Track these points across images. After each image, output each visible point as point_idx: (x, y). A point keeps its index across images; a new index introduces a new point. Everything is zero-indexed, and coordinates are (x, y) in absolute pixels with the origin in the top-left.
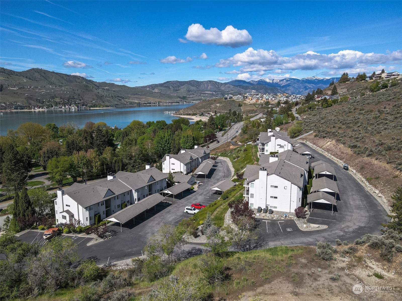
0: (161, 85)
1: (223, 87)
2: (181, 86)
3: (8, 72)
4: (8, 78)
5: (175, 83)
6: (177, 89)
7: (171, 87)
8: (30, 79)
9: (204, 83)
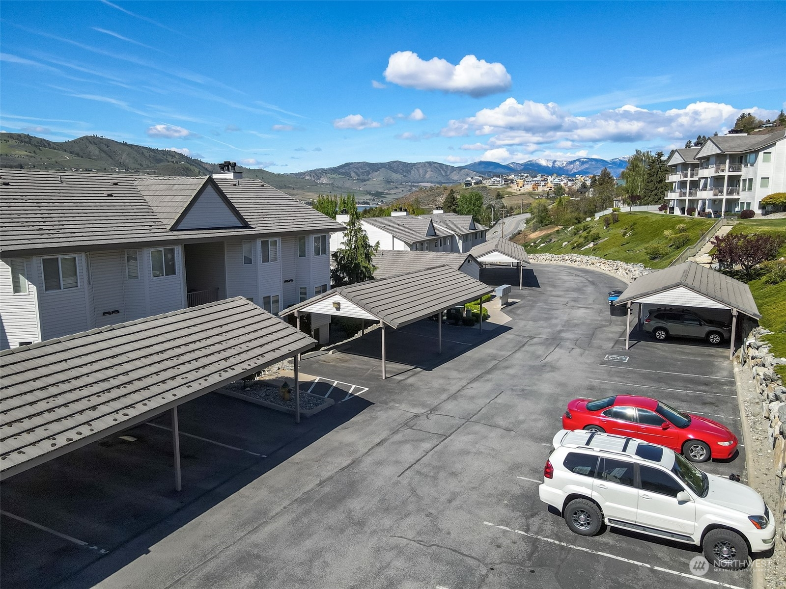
0: (334, 170)
1: (455, 174)
2: (373, 171)
3: (38, 142)
4: (35, 152)
5: (361, 167)
6: (366, 177)
7: (353, 174)
8: (78, 155)
9: (419, 166)
